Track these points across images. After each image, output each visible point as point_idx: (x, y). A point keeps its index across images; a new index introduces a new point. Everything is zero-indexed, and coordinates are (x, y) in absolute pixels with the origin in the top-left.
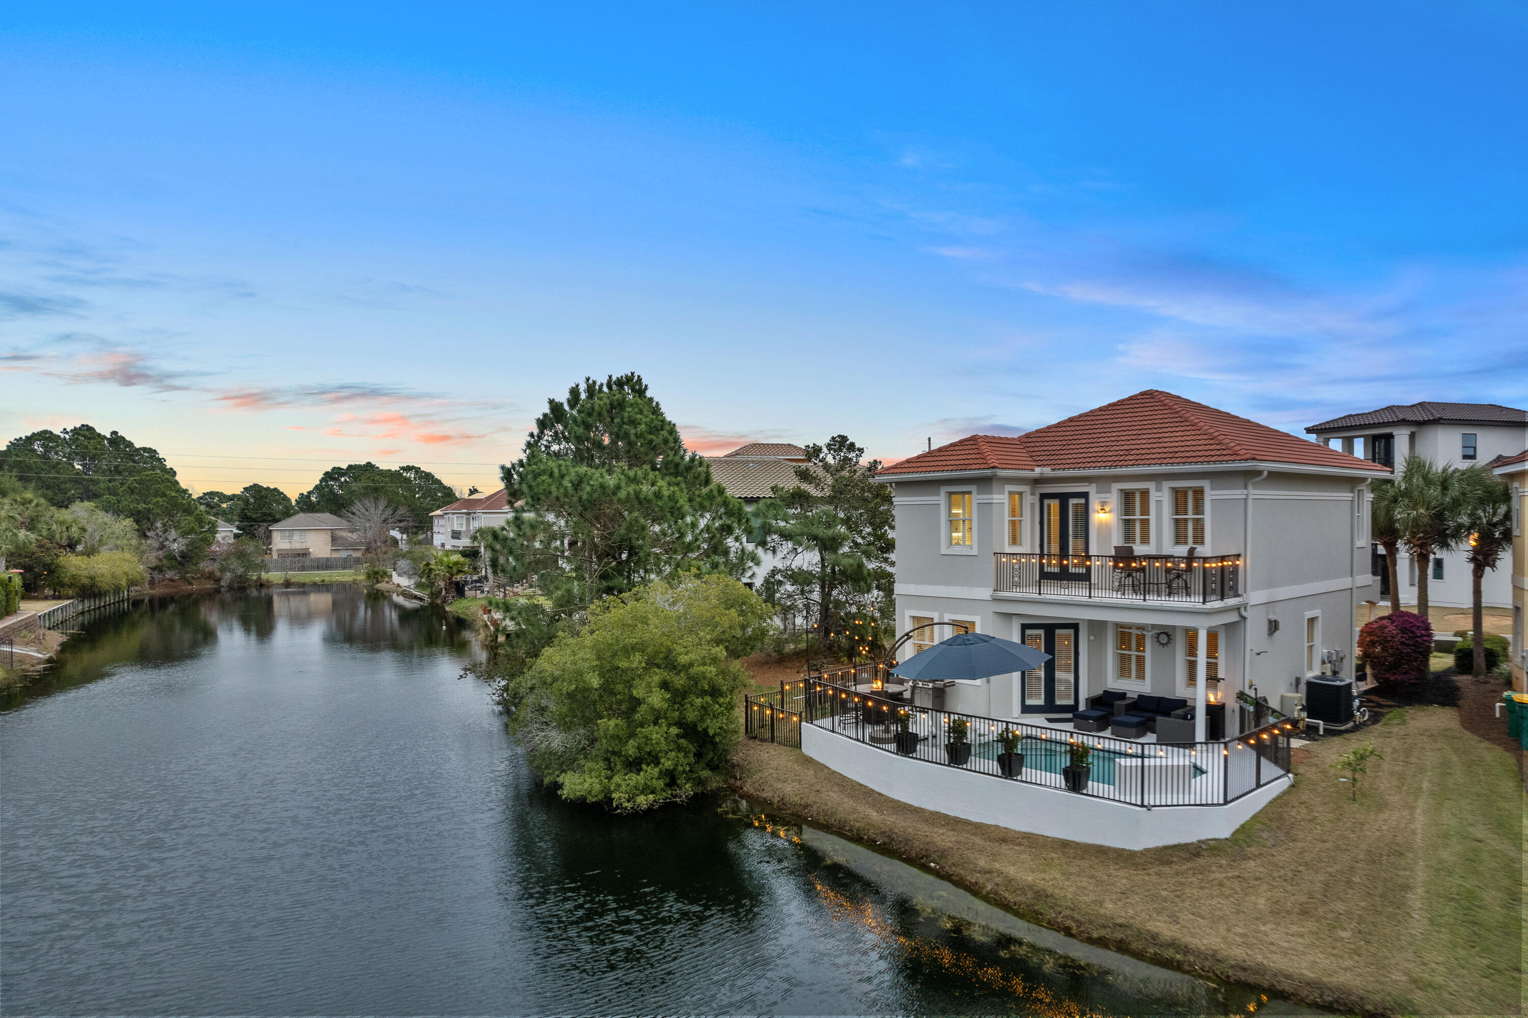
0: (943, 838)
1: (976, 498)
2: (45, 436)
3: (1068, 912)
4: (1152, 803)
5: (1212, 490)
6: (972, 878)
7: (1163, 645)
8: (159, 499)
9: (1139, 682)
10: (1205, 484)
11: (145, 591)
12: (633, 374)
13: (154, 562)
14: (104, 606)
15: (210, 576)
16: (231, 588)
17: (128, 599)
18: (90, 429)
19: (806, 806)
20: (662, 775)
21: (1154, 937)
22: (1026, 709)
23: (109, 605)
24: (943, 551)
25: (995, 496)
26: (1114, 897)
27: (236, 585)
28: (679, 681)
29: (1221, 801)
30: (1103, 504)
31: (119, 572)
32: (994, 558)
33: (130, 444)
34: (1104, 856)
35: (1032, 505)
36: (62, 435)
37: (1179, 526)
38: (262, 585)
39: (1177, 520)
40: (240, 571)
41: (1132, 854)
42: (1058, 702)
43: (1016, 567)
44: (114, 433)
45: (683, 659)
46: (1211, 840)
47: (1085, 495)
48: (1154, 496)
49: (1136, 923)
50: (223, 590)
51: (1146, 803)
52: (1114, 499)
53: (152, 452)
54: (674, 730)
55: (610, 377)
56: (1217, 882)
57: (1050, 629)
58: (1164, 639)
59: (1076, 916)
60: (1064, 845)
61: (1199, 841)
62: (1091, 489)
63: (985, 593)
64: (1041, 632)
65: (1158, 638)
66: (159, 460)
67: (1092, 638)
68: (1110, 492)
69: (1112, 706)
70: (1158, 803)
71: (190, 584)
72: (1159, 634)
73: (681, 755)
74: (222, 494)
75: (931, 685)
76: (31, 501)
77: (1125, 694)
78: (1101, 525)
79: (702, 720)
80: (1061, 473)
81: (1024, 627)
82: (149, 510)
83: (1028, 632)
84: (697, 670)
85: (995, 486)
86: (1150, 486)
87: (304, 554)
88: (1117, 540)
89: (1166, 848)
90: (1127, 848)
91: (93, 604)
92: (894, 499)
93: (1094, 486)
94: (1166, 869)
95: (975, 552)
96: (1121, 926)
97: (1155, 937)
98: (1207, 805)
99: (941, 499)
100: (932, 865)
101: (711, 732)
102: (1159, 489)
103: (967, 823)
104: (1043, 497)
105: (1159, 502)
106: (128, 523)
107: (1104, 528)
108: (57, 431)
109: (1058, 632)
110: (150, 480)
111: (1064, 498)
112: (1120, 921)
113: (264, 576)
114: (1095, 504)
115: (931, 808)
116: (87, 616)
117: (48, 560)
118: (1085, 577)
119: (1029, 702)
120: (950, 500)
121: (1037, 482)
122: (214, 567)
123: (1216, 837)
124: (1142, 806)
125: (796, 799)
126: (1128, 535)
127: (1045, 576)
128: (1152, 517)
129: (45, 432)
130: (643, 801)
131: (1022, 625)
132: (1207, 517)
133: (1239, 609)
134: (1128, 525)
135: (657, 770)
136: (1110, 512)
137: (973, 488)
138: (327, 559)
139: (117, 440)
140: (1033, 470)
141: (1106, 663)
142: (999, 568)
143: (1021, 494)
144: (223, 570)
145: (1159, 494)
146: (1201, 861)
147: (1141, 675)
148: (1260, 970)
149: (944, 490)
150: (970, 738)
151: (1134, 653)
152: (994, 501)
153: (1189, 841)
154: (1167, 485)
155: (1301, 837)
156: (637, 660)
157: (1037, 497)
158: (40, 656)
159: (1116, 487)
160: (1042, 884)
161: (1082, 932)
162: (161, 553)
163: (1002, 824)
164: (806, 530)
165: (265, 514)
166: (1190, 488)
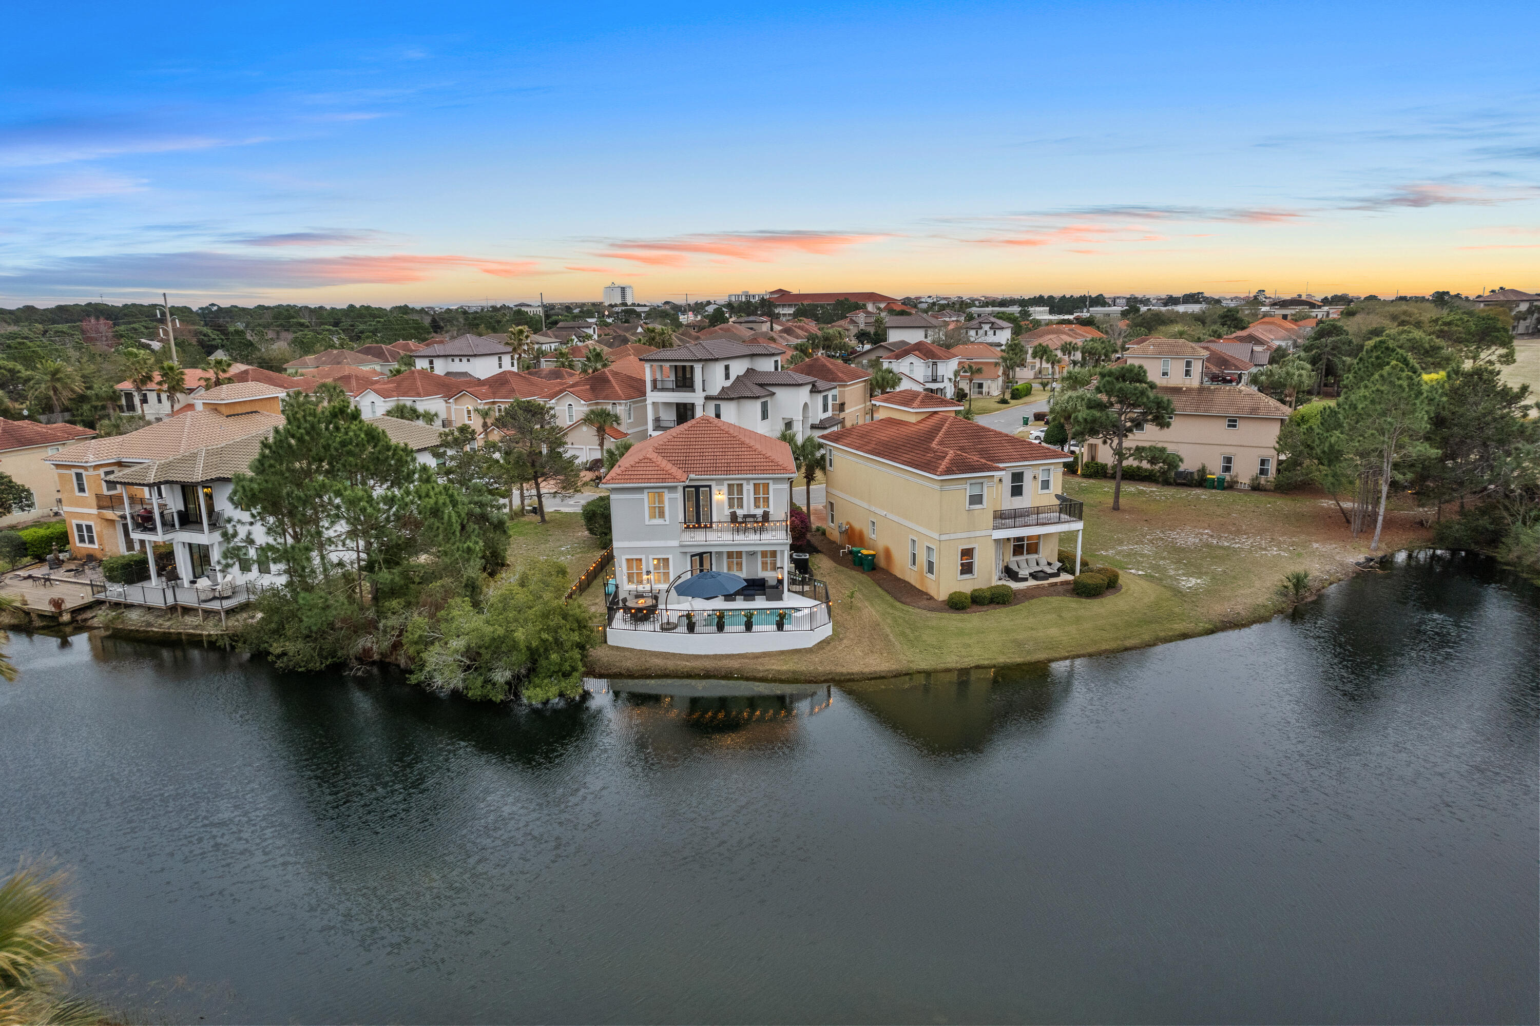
0: (735, 664)
1: (667, 495)
5: (774, 485)
6: (761, 675)
10: (771, 482)
21: (842, 674)
24: (647, 523)
25: (679, 494)
30: (720, 490)
32: (679, 525)
37: (757, 501)
39: (756, 498)
47: (710, 486)
48: (745, 487)
52: (725, 489)
62: (713, 484)
63: (675, 543)
68: (722, 485)
78: (718, 501)
85: (679, 489)
86: (744, 483)
88: (727, 512)
92: (611, 497)
93: (714, 482)
95: (667, 523)
99: (644, 496)
102: (748, 484)
103: (733, 655)
104: (685, 488)
105: (748, 490)
107: (720, 503)
111: (698, 488)
114: (715, 491)
118: (710, 526)
120: (649, 496)
126: (733, 505)
128: (744, 496)
132: (771, 497)
134: (732, 500)
136: (722, 496)
137: (665, 490)
140: (689, 477)
145: (748, 486)
148: (875, 672)
149: (647, 491)
151: (735, 560)
154: (752, 483)
157: (682, 488)
159: (726, 483)
166: (762, 483)
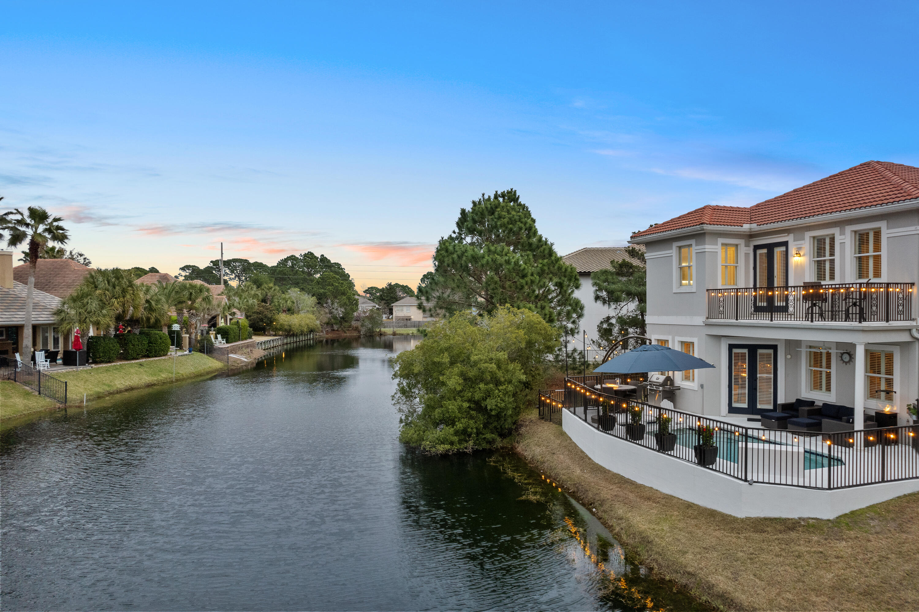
1: (695, 249)
2: (292, 258)
3: (656, 556)
4: (755, 479)
5: (888, 229)
6: (610, 522)
7: (846, 363)
8: (330, 287)
9: (827, 394)
10: (882, 225)
11: (323, 335)
12: (512, 189)
13: (325, 320)
14: (299, 341)
15: (356, 329)
16: (365, 335)
17: (313, 339)
18: (312, 254)
19: (543, 462)
20: (456, 433)
22: (732, 410)
23: (302, 341)
24: (675, 290)
25: (707, 246)
26: (697, 550)
27: (368, 334)
28: (472, 373)
29: (826, 486)
30: (799, 249)
31: (303, 323)
32: (707, 293)
33: (329, 261)
34: (712, 519)
35: (747, 255)
36: (299, 257)
37: (861, 263)
38: (381, 335)
39: (860, 258)
40: (370, 326)
41: (735, 520)
42: (759, 406)
43: (722, 299)
44: (322, 255)
45: (474, 358)
46: (813, 519)
47: (785, 244)
48: (839, 240)
49: (702, 574)
50: (362, 336)
51: (749, 478)
52: (807, 245)
53: (338, 265)
54: (466, 405)
55: (496, 192)
56: (797, 553)
57: (753, 349)
58: (846, 358)
59: (660, 560)
60: (689, 506)
61: (800, 518)
62: (789, 238)
63: (700, 320)
64: (746, 351)
65: (841, 357)
66: (342, 269)
67: (789, 357)
68: (804, 239)
69: (797, 410)
70: (761, 480)
71: (345, 332)
72: (842, 354)
73: (471, 422)
74: (377, 288)
75: (661, 388)
76: (271, 288)
77: (813, 402)
78: (797, 266)
79: (485, 399)
80: (764, 227)
81: (731, 347)
82: (325, 293)
83: (735, 351)
84: (483, 366)
85: (707, 239)
86: (835, 231)
87: (408, 319)
89: (766, 519)
90: (733, 514)
91: (292, 339)
92: (645, 255)
93: (792, 236)
94: (756, 536)
95: (694, 290)
96: (689, 573)
97: (711, 587)
98: (810, 487)
99: (673, 252)
100: (594, 510)
101: (489, 408)
102: (842, 233)
104: (756, 248)
105: (843, 244)
106: (313, 300)
107: (800, 268)
108: (298, 255)
109: (760, 351)
110: (327, 277)
111: (771, 247)
112: (690, 570)
113: (383, 329)
114: (792, 250)
115: (615, 470)
116: (289, 346)
117: (270, 316)
118: (785, 309)
119: (735, 405)
120: (680, 253)
121: (751, 236)
122: (358, 324)
123: (818, 517)
124: (746, 480)
125: (540, 457)
126: (821, 274)
127: (758, 309)
128: (837, 257)
129: (292, 256)
130: (441, 448)
131: (730, 345)
132: (884, 253)
133: (910, 330)
134: (820, 265)
135: (452, 429)
136: (804, 255)
137: (692, 242)
138: (419, 322)
139: (324, 259)
140: (742, 226)
141: (801, 377)
142: (711, 301)
143: (737, 246)
144: (362, 326)
145: (843, 237)
146: (793, 535)
147: (828, 389)
149: (675, 245)
150: (672, 427)
151: (824, 370)
152: (706, 250)
153: (790, 516)
154: (849, 229)
155: (912, 530)
156: (446, 358)
157: (752, 248)
158: (246, 360)
159: (809, 234)
160: (649, 533)
161: (661, 574)
162: (329, 316)
163: (655, 487)
164: (624, 288)
165: (392, 298)
166: (870, 229)
